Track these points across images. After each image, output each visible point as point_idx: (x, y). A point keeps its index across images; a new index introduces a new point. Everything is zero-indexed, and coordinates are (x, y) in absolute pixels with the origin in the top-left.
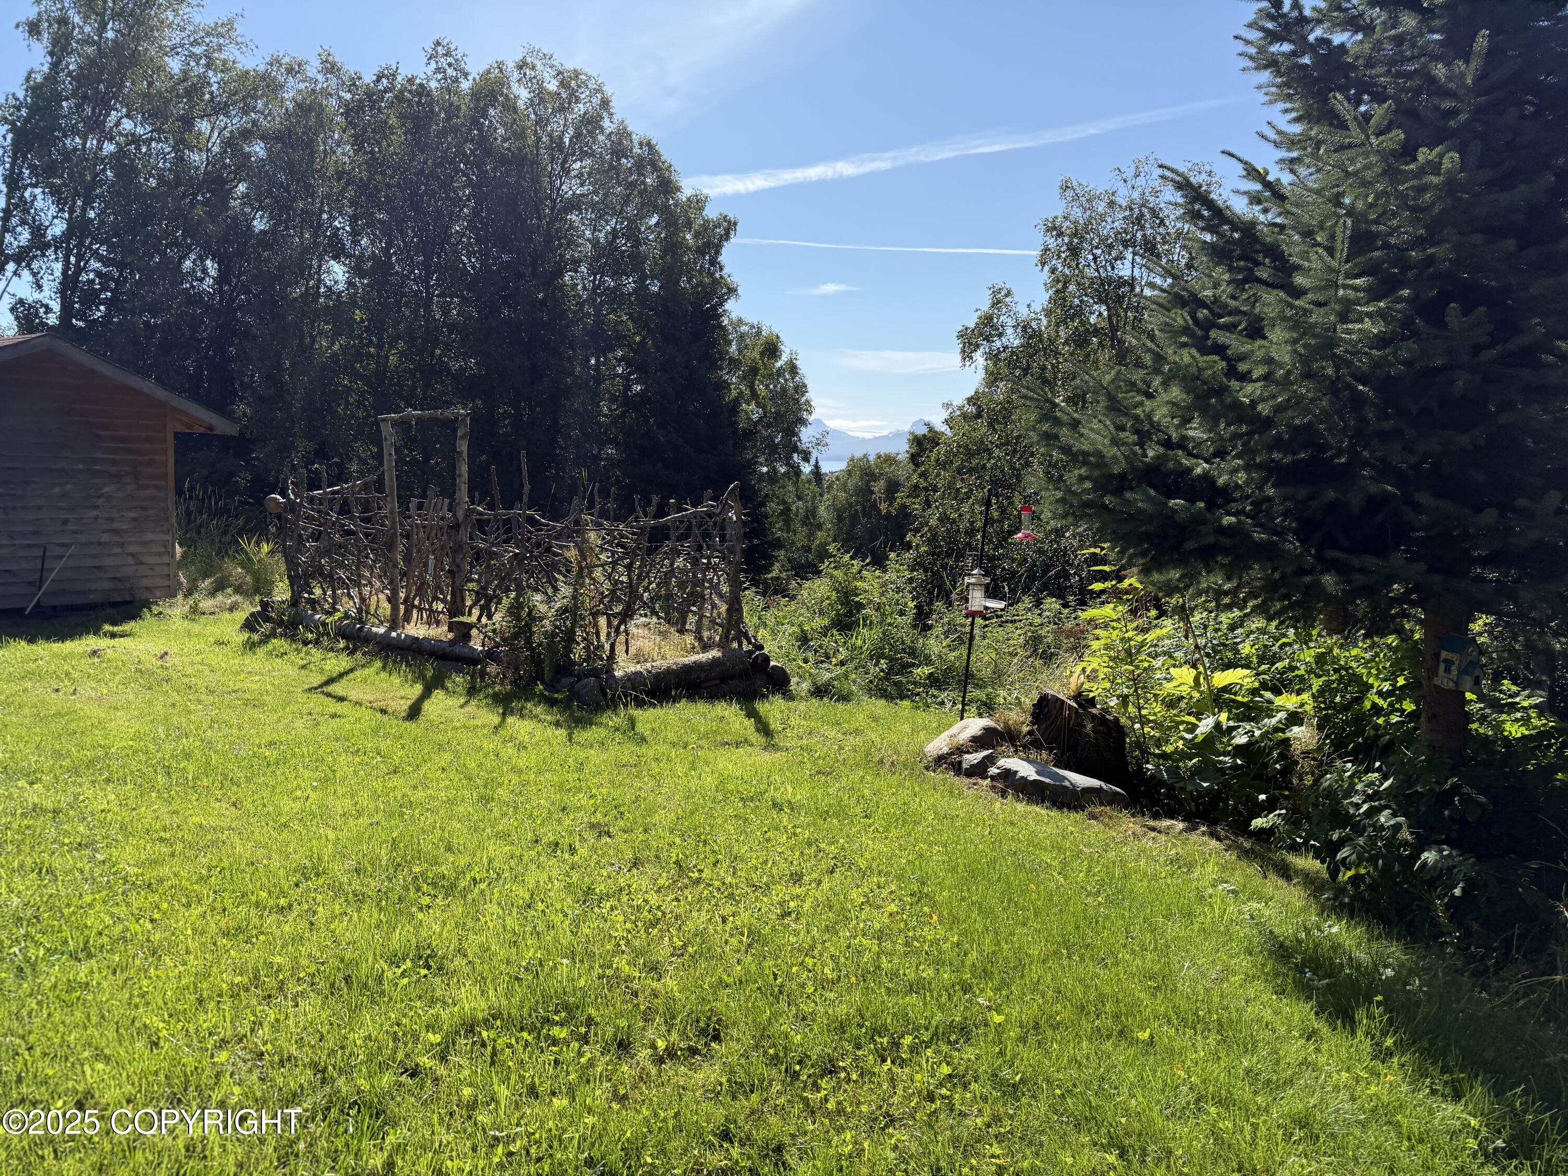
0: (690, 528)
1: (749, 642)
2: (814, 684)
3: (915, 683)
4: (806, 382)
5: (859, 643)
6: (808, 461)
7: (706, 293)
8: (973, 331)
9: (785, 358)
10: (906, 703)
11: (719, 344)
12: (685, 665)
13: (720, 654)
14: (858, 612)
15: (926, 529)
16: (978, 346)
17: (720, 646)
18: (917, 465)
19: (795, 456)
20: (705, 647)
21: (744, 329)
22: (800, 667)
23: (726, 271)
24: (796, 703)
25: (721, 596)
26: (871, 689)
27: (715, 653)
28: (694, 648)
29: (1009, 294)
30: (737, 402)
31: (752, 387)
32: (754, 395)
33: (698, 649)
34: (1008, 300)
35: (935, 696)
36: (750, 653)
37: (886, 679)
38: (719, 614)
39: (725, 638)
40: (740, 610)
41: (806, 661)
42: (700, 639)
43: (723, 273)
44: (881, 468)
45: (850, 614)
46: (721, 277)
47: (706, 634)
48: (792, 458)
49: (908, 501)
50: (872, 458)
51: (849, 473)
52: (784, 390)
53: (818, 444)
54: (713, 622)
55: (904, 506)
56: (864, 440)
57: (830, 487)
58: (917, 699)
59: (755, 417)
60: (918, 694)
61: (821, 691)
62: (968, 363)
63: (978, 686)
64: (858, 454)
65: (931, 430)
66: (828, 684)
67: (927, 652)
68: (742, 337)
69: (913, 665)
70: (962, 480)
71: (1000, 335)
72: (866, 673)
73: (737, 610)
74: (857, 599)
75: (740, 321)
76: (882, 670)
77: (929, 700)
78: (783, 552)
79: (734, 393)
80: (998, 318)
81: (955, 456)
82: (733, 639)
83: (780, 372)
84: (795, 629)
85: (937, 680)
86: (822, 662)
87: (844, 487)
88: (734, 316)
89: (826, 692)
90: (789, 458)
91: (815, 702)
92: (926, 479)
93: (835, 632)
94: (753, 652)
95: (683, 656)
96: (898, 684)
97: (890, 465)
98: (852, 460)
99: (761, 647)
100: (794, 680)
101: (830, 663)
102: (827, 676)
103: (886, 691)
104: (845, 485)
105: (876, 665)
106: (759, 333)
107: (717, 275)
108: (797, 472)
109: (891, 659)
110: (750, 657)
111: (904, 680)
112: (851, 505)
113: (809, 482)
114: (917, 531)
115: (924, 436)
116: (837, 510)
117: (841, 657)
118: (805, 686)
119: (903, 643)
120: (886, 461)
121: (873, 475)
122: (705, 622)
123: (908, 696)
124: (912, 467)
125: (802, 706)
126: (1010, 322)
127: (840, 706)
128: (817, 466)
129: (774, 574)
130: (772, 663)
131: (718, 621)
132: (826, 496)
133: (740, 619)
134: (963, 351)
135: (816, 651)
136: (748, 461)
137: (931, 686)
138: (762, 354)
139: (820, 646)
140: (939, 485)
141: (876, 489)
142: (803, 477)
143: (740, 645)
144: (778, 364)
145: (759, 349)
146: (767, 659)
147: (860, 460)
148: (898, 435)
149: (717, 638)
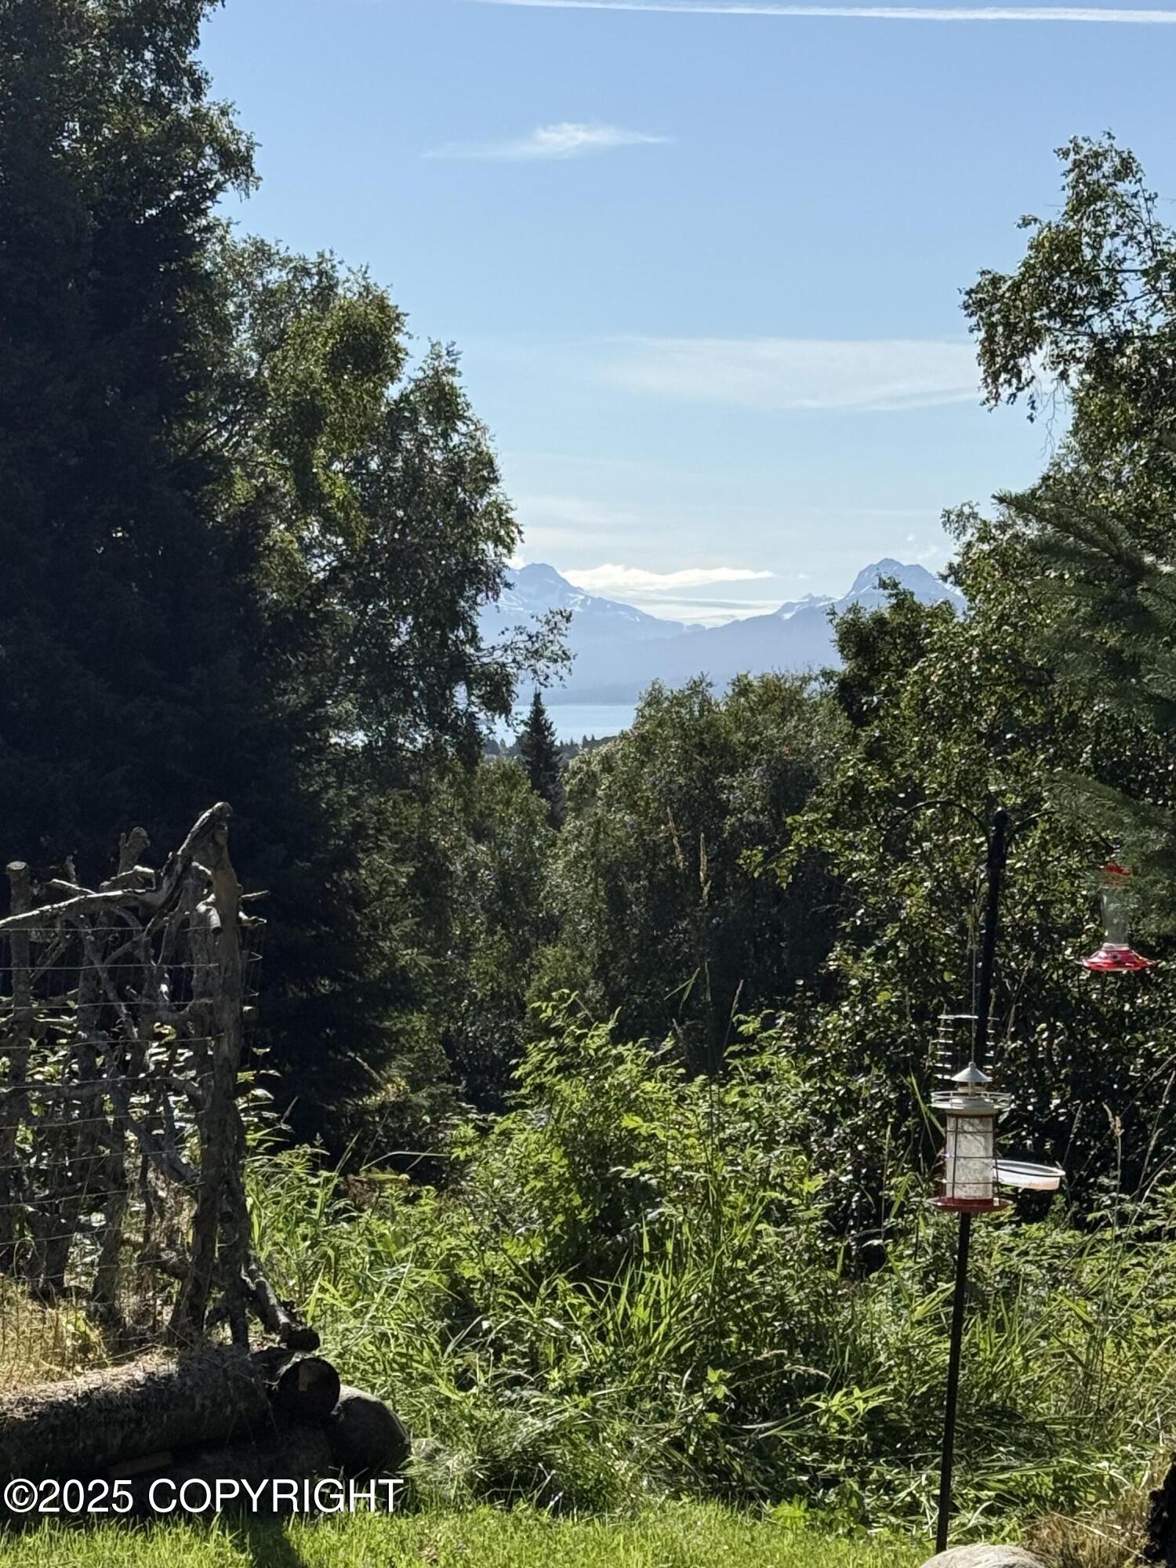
0: (74, 953)
1: (271, 1325)
2: (488, 1454)
3: (822, 1446)
4: (492, 446)
5: (641, 1315)
6: (505, 709)
7: (146, 172)
8: (1016, 287)
9: (412, 370)
10: (791, 1511)
11: (192, 336)
12: (55, 1407)
13: (172, 1367)
14: (638, 1216)
15: (891, 931)
16: (1035, 336)
17: (176, 1339)
18: (860, 719)
19: (460, 692)
20: (124, 1346)
21: (275, 276)
22: (445, 1403)
23: (211, 97)
24: (423, 1521)
25: (174, 1171)
26: (677, 1469)
27: (155, 1363)
28: (86, 1348)
29: (1126, 168)
30: (252, 519)
31: (301, 471)
32: (310, 497)
33: (102, 1351)
34: (1124, 187)
35: (889, 1487)
36: (272, 1358)
37: (728, 1434)
38: (172, 1233)
39: (191, 1310)
40: (239, 1219)
41: (464, 1382)
42: (108, 1318)
43: (206, 101)
44: (752, 729)
45: (611, 1220)
46: (198, 116)
47: (129, 1302)
48: (448, 701)
49: (829, 840)
50: (720, 694)
51: (644, 743)
52: (414, 475)
53: (536, 654)
54: (151, 1259)
55: (816, 857)
56: (697, 631)
57: (584, 793)
58: (832, 1497)
59: (319, 566)
60: (832, 1482)
61: (506, 1480)
62: (1005, 391)
63: (1030, 1450)
64: (674, 683)
65: (903, 602)
66: (533, 1457)
67: (863, 1340)
68: (268, 302)
69: (817, 1386)
70: (1004, 766)
71: (1105, 300)
72: (664, 1417)
73: (227, 1218)
74: (630, 1173)
75: (262, 253)
76: (713, 1405)
77: (869, 1502)
78: (418, 1021)
79: (242, 490)
80: (1097, 247)
81: (976, 689)
82: (219, 1316)
83: (401, 416)
84: (430, 1277)
85: (895, 1432)
86: (517, 1381)
87: (628, 794)
88: (238, 236)
89: (525, 1481)
90: (438, 698)
91: (487, 1515)
92: (886, 765)
93: (562, 1284)
94: (285, 1356)
95: (48, 1376)
96: (764, 1450)
97: (783, 716)
98: (654, 699)
99: (310, 1340)
100: (420, 1446)
101: (542, 1385)
102: (532, 1426)
103: (726, 1473)
104: (631, 785)
105: (692, 1388)
106: (326, 291)
107: (185, 111)
108: (471, 744)
109: (743, 1369)
110: (271, 1372)
111: (787, 1436)
112: (653, 853)
113: (508, 778)
114: (863, 936)
115: (880, 621)
116: (609, 872)
117: (577, 1365)
118: (458, 1462)
119: (784, 1312)
120: (765, 704)
121: (726, 749)
122: (129, 1260)
123: (801, 1490)
124: (843, 723)
125: (444, 1530)
126: (1136, 259)
127: (570, 1527)
128: (538, 724)
129: (389, 1093)
130: (346, 1392)
131: (170, 1256)
132: (570, 825)
133: (239, 1250)
134: (988, 352)
135: (499, 1349)
136: (294, 716)
137: (875, 1455)
138: (334, 364)
139: (515, 1331)
140: (930, 787)
141: (736, 798)
142: (489, 761)
143: (240, 1335)
144: (393, 392)
145: (322, 346)
146: (329, 1378)
147: (678, 701)
148: (806, 613)
149: (167, 1315)
